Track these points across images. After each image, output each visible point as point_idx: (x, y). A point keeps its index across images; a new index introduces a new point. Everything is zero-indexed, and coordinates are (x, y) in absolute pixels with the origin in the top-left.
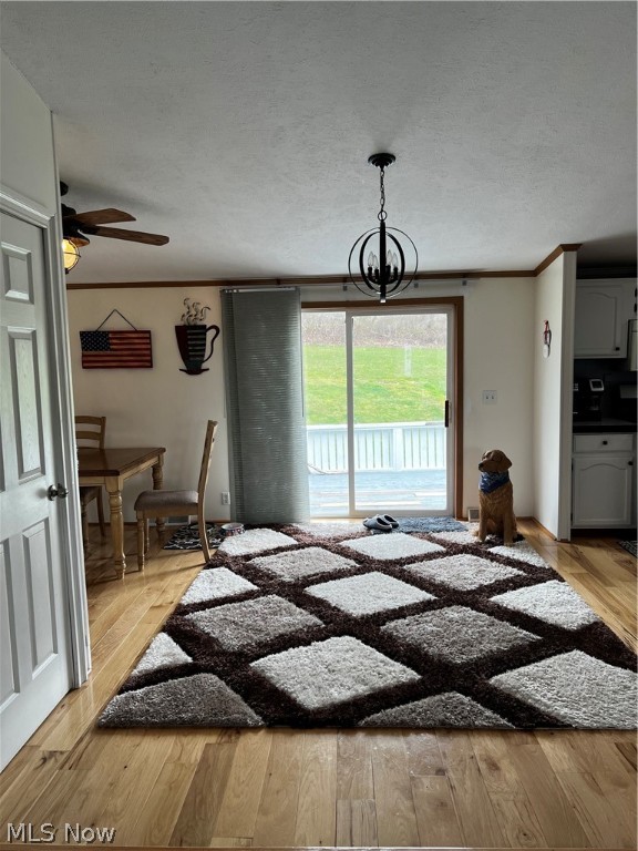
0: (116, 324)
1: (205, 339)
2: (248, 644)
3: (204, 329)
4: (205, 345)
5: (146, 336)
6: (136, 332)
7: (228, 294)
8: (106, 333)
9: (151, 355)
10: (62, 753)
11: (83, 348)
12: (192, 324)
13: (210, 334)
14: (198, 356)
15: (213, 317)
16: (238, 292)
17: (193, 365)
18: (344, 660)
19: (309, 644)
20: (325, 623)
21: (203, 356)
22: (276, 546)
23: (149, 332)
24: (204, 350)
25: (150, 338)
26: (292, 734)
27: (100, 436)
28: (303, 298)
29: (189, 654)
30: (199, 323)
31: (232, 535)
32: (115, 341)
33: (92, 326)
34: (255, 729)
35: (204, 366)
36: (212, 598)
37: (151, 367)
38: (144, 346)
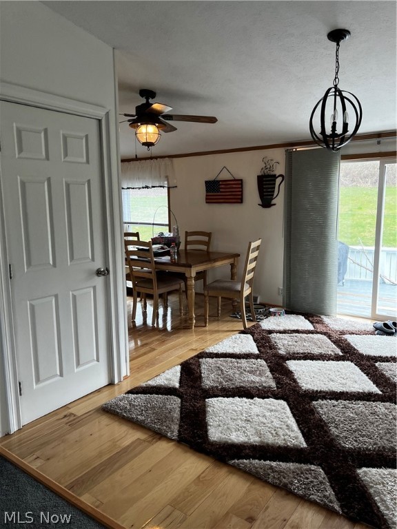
0: (225, 176)
1: (275, 184)
2: (217, 387)
3: (275, 177)
4: (274, 188)
5: (240, 183)
6: (235, 180)
7: (290, 152)
8: (219, 181)
9: (242, 195)
10: (75, 415)
11: (207, 191)
12: (266, 174)
13: (278, 180)
14: (270, 195)
15: (280, 170)
16: (296, 150)
17: (266, 202)
18: (264, 416)
19: (252, 398)
20: (277, 387)
21: (273, 195)
22: (295, 328)
23: (241, 180)
24: (274, 191)
25: (242, 184)
26: (186, 452)
27: (207, 244)
28: (342, 152)
29: (180, 383)
30: (272, 173)
31: (275, 315)
32: (223, 186)
33: (211, 177)
34: (170, 440)
35: (273, 202)
36: (225, 352)
37: (242, 202)
38: (238, 190)
